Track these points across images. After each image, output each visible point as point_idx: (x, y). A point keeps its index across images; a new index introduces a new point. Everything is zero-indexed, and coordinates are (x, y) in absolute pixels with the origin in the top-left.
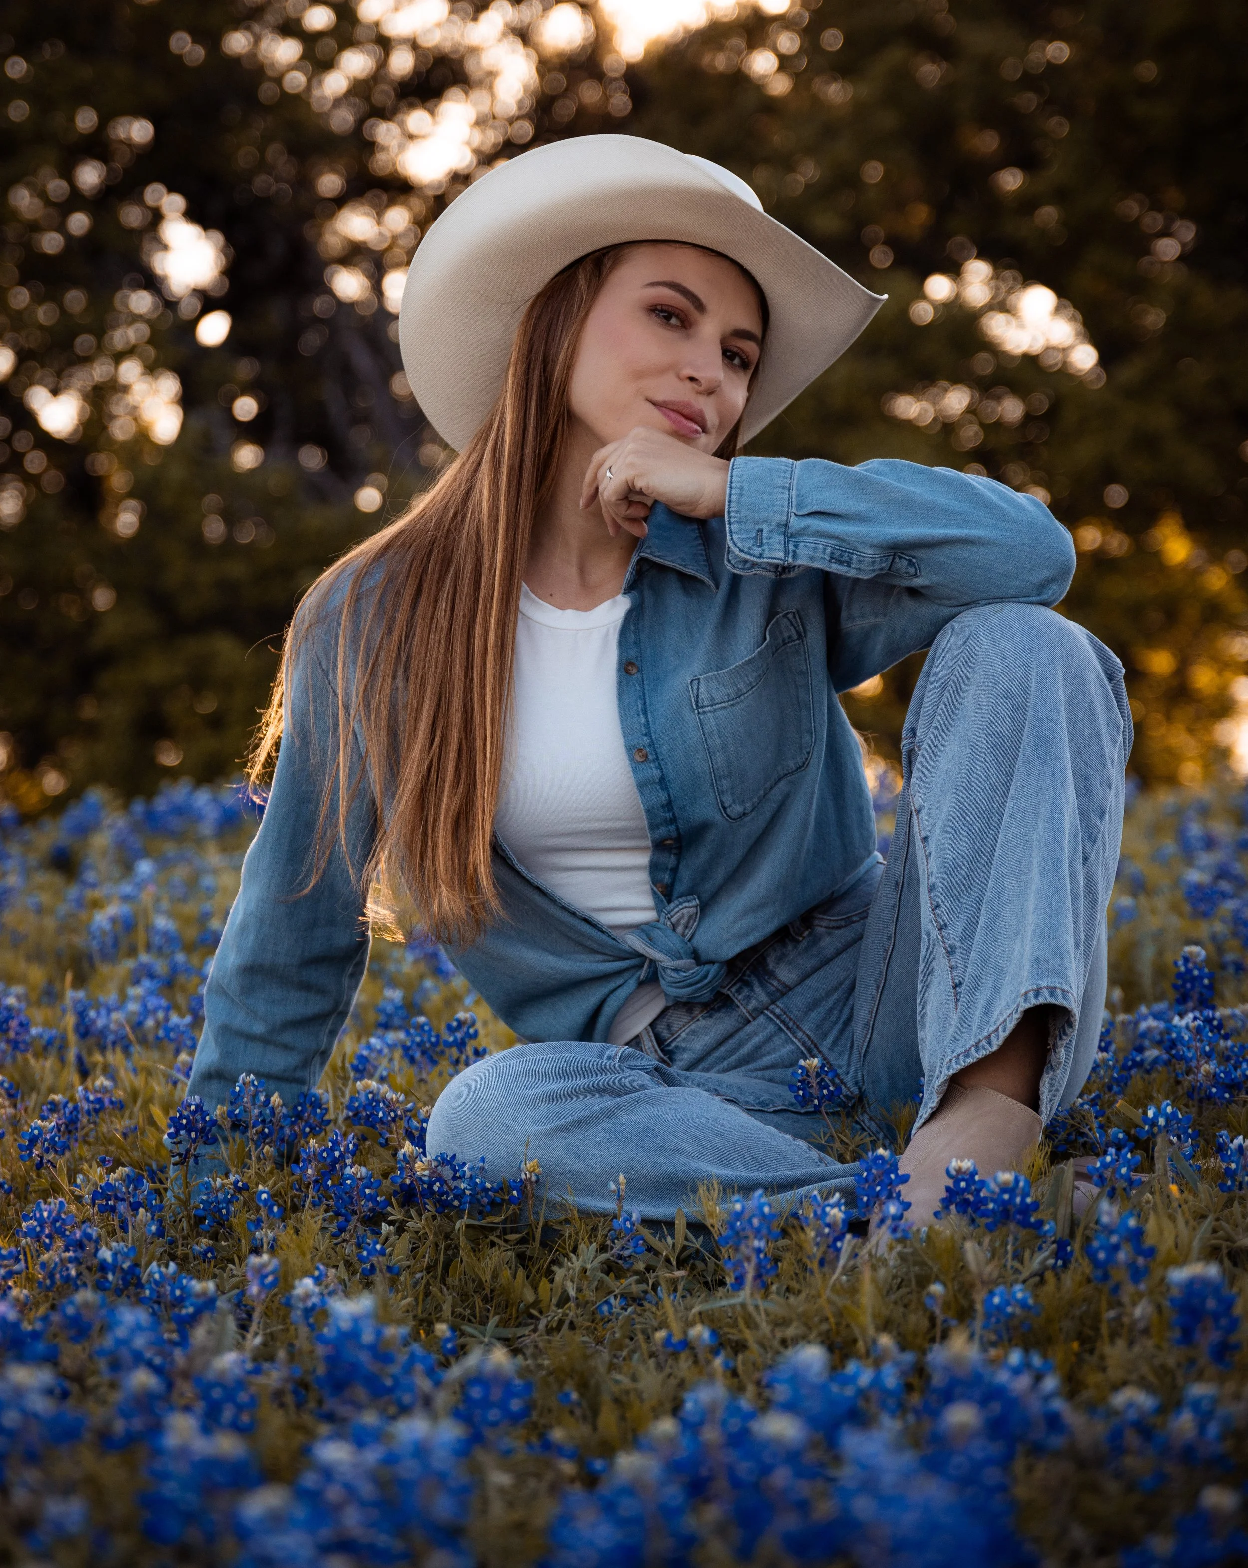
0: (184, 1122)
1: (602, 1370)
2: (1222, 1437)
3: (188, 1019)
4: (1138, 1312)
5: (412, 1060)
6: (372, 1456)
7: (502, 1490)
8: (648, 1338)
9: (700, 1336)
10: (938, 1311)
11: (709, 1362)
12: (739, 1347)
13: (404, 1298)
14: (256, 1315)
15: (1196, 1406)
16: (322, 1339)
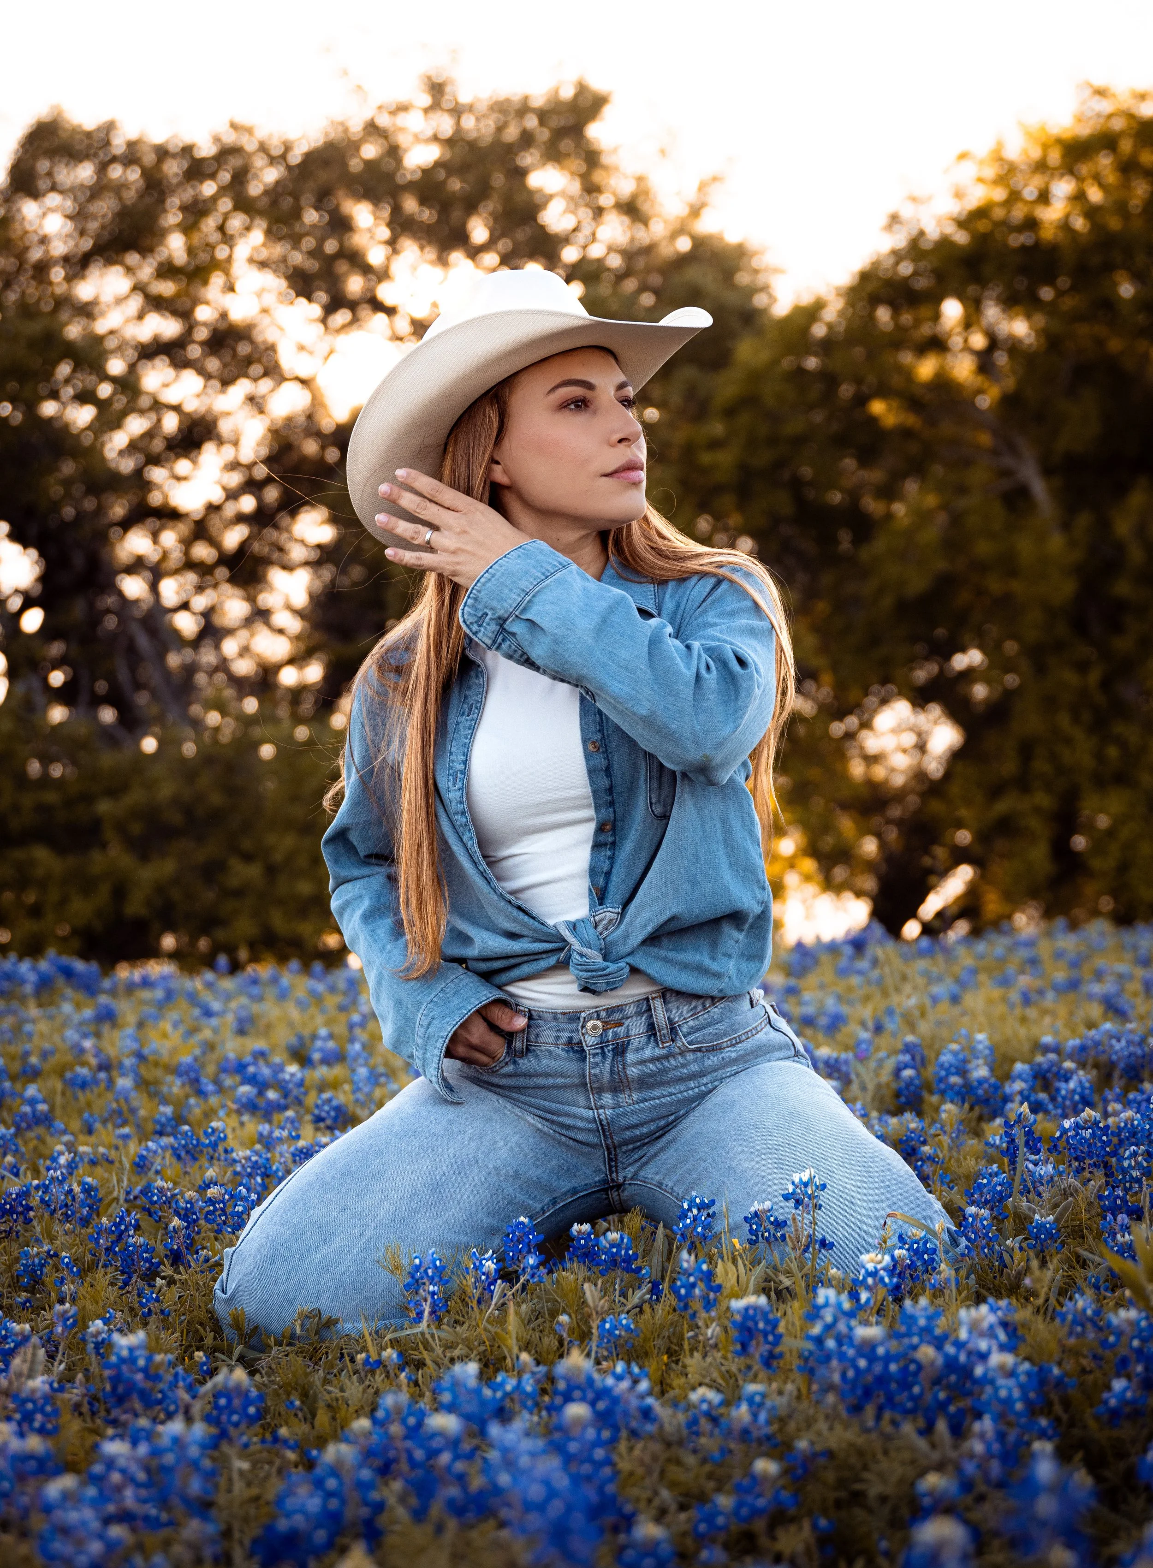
0: (8, 1207)
1: (318, 1383)
2: (769, 1422)
3: (12, 1130)
4: (709, 1332)
5: (179, 1157)
6: (143, 1449)
7: (241, 1473)
8: (353, 1360)
9: (390, 1357)
10: (565, 1335)
11: (397, 1376)
12: (420, 1364)
13: (173, 1334)
14: (61, 1348)
15: (750, 1401)
16: (108, 1366)
